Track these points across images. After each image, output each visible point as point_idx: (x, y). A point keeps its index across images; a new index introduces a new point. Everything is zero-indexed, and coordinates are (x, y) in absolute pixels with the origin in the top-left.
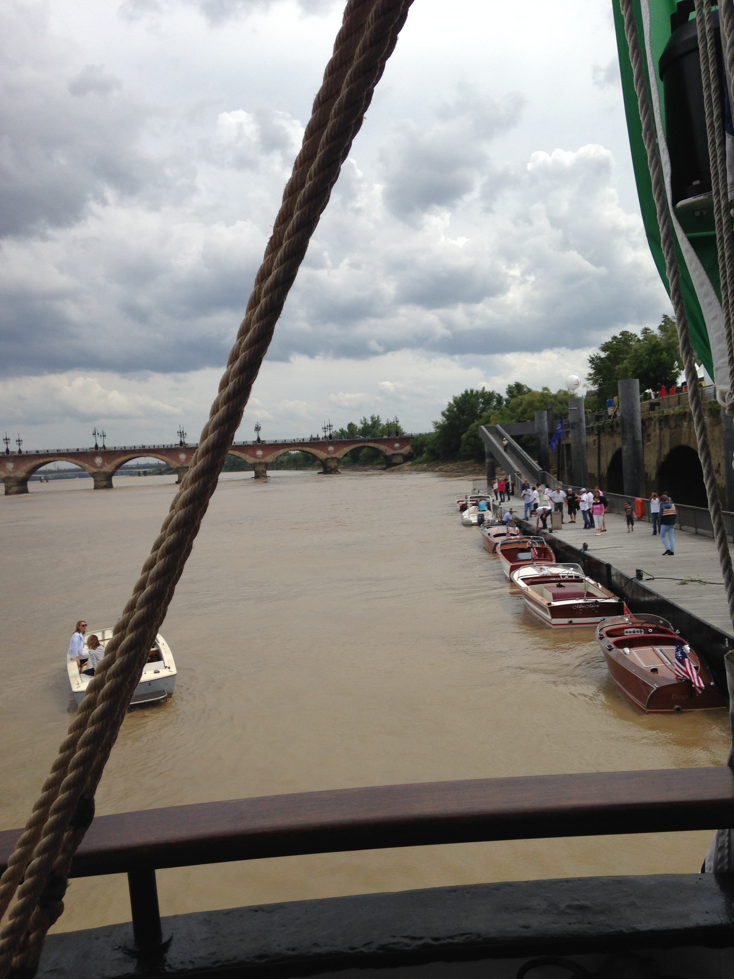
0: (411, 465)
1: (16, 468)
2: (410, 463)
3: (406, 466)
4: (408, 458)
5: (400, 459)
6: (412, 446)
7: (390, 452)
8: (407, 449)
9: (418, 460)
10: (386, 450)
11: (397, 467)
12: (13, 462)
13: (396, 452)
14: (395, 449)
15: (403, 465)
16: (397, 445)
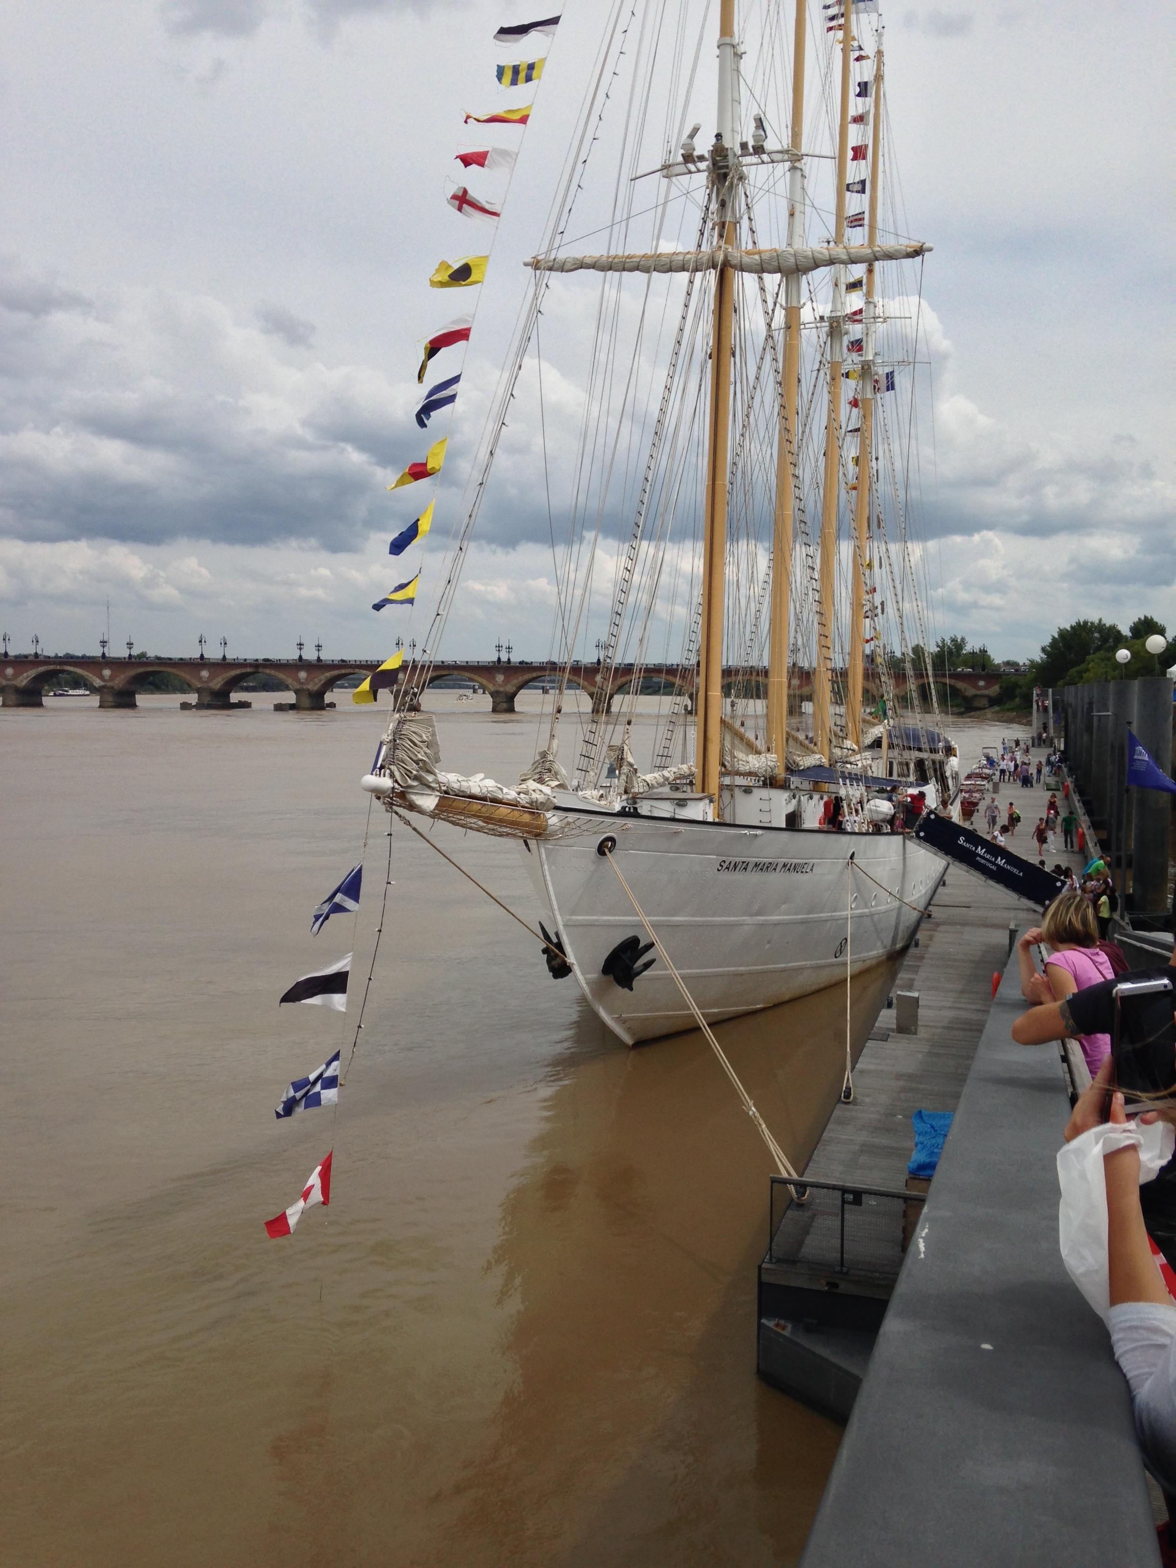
0: (997, 712)
1: (506, 681)
2: (997, 708)
3: (989, 713)
4: (994, 702)
5: (984, 702)
6: (1001, 687)
7: (970, 691)
8: (994, 690)
9: (1007, 706)
10: (965, 689)
11: (978, 713)
12: (504, 674)
13: (979, 693)
14: (979, 688)
15: (987, 711)
16: (982, 683)
